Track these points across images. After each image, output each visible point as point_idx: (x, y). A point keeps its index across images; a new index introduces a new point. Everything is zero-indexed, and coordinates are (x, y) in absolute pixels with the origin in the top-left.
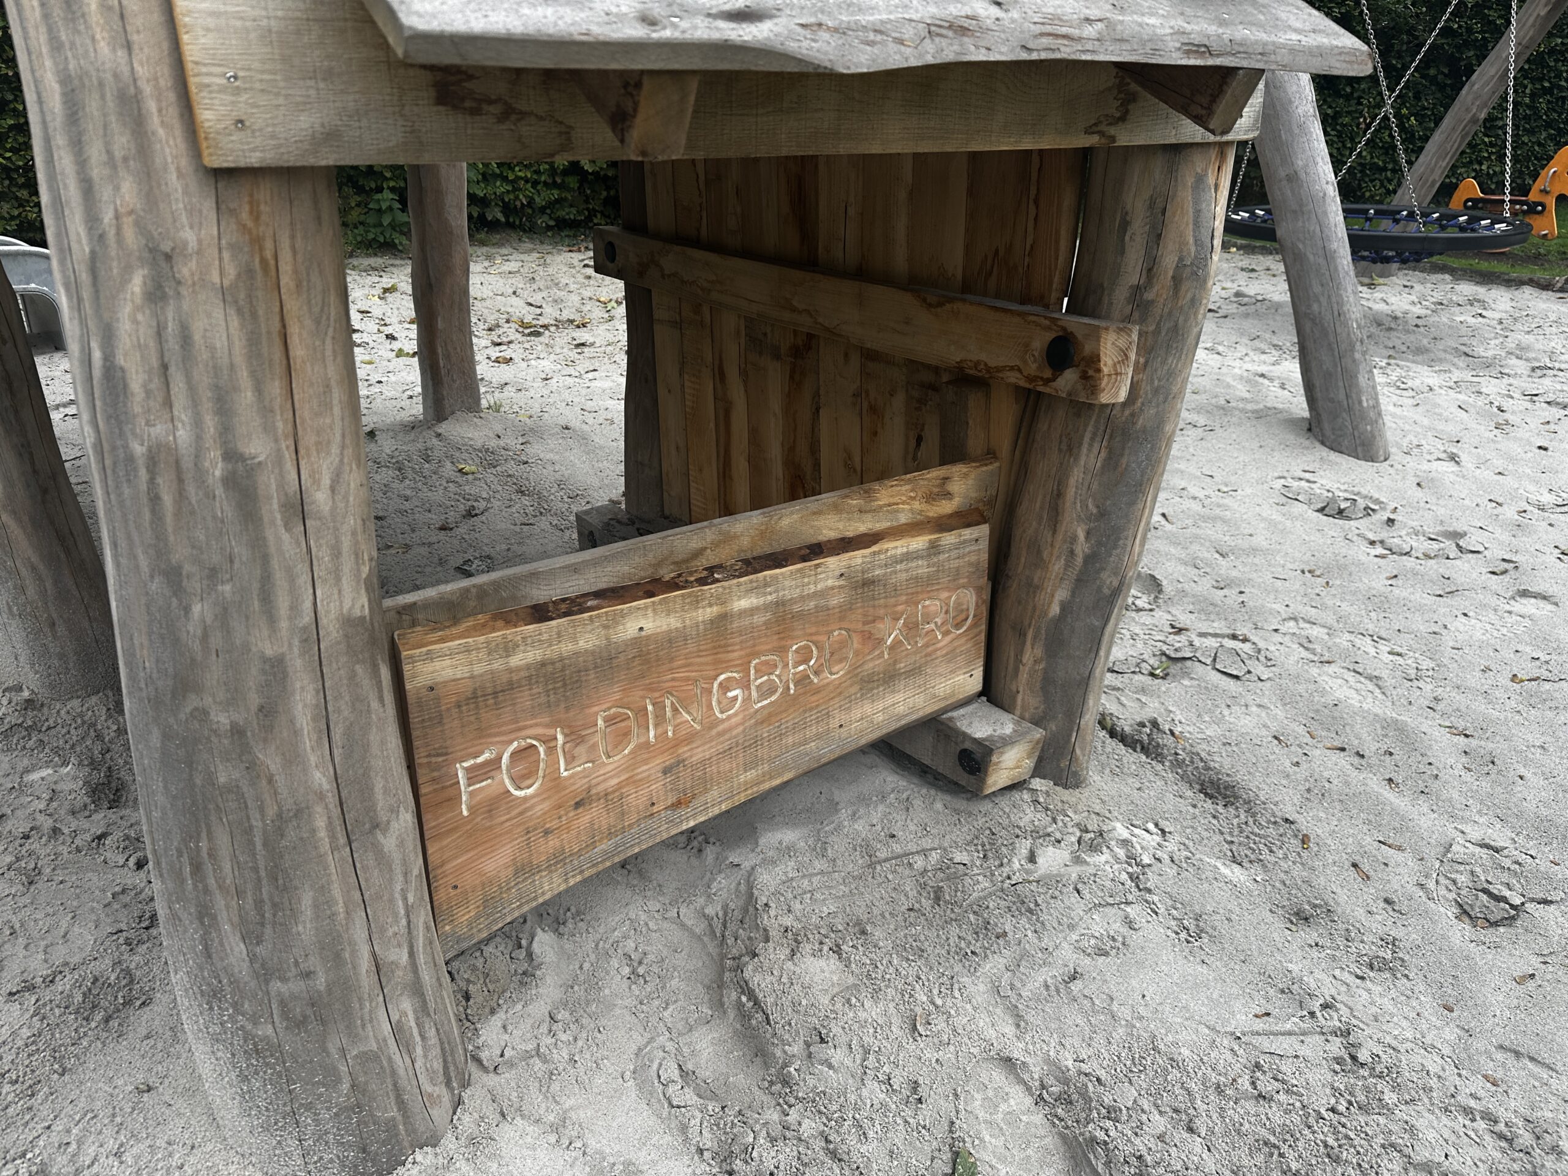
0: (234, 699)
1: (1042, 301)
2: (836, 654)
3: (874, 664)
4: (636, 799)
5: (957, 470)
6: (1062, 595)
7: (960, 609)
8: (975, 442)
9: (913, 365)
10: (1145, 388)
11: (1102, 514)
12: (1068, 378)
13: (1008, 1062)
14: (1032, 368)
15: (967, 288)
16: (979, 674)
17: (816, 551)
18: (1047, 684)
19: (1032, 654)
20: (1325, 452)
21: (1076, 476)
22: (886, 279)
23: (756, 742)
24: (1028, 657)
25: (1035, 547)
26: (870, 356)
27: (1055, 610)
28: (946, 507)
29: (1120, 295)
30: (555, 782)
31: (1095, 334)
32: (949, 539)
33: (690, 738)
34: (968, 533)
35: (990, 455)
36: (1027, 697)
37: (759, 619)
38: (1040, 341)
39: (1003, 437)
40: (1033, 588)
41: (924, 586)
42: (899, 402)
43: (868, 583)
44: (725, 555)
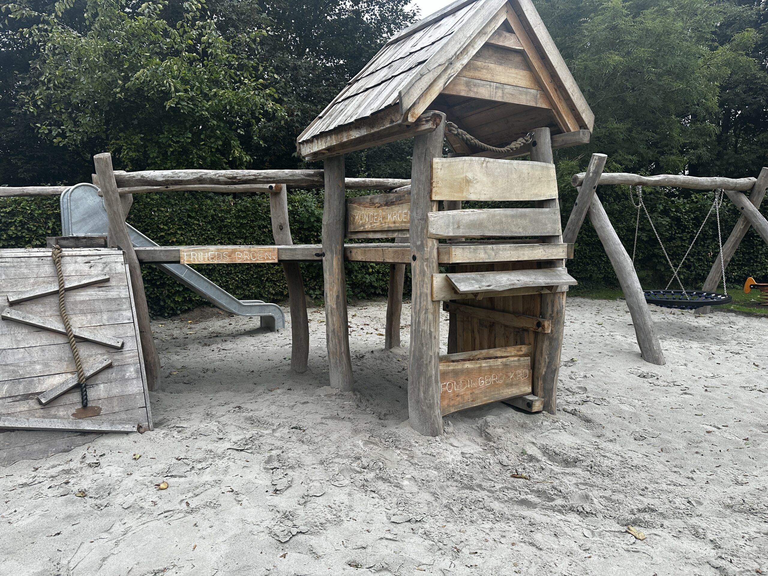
0: (426, 360)
1: (536, 316)
2: (501, 378)
3: (508, 381)
4: (466, 398)
5: (523, 346)
6: (545, 370)
7: (525, 373)
8: (527, 341)
9: (514, 328)
10: (554, 331)
11: (550, 354)
12: (540, 329)
13: (533, 443)
14: (535, 327)
15: (523, 314)
16: (530, 388)
17: (496, 357)
18: (544, 389)
19: (540, 382)
20: (645, 362)
21: (544, 347)
22: (508, 312)
23: (486, 392)
24: (539, 384)
25: (539, 361)
26: (506, 326)
27: (544, 373)
28: (521, 353)
29: (548, 315)
30: (454, 391)
31: (544, 321)
32: (522, 359)
33: (475, 388)
34: (526, 358)
35: (530, 344)
36: (540, 391)
37: (487, 368)
38: (535, 323)
39: (532, 340)
40: (539, 369)
41: (518, 367)
42: (512, 335)
43: (506, 365)
44: (481, 356)
